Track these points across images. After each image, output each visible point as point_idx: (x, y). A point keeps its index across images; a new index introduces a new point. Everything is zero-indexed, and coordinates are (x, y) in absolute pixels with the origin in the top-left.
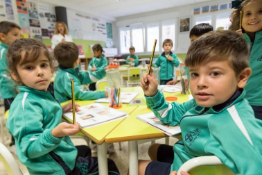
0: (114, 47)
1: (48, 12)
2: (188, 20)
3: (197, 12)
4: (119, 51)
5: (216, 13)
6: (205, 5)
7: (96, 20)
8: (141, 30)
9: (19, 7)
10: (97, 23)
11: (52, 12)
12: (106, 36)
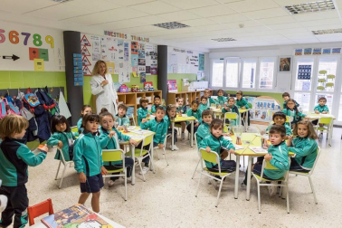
0: (204, 80)
1: (152, 50)
2: (289, 60)
3: (298, 52)
4: (209, 83)
5: (319, 56)
6: (307, 47)
7: (190, 52)
8: (236, 64)
9: (133, 50)
10: (190, 56)
11: (155, 50)
12: (197, 68)
